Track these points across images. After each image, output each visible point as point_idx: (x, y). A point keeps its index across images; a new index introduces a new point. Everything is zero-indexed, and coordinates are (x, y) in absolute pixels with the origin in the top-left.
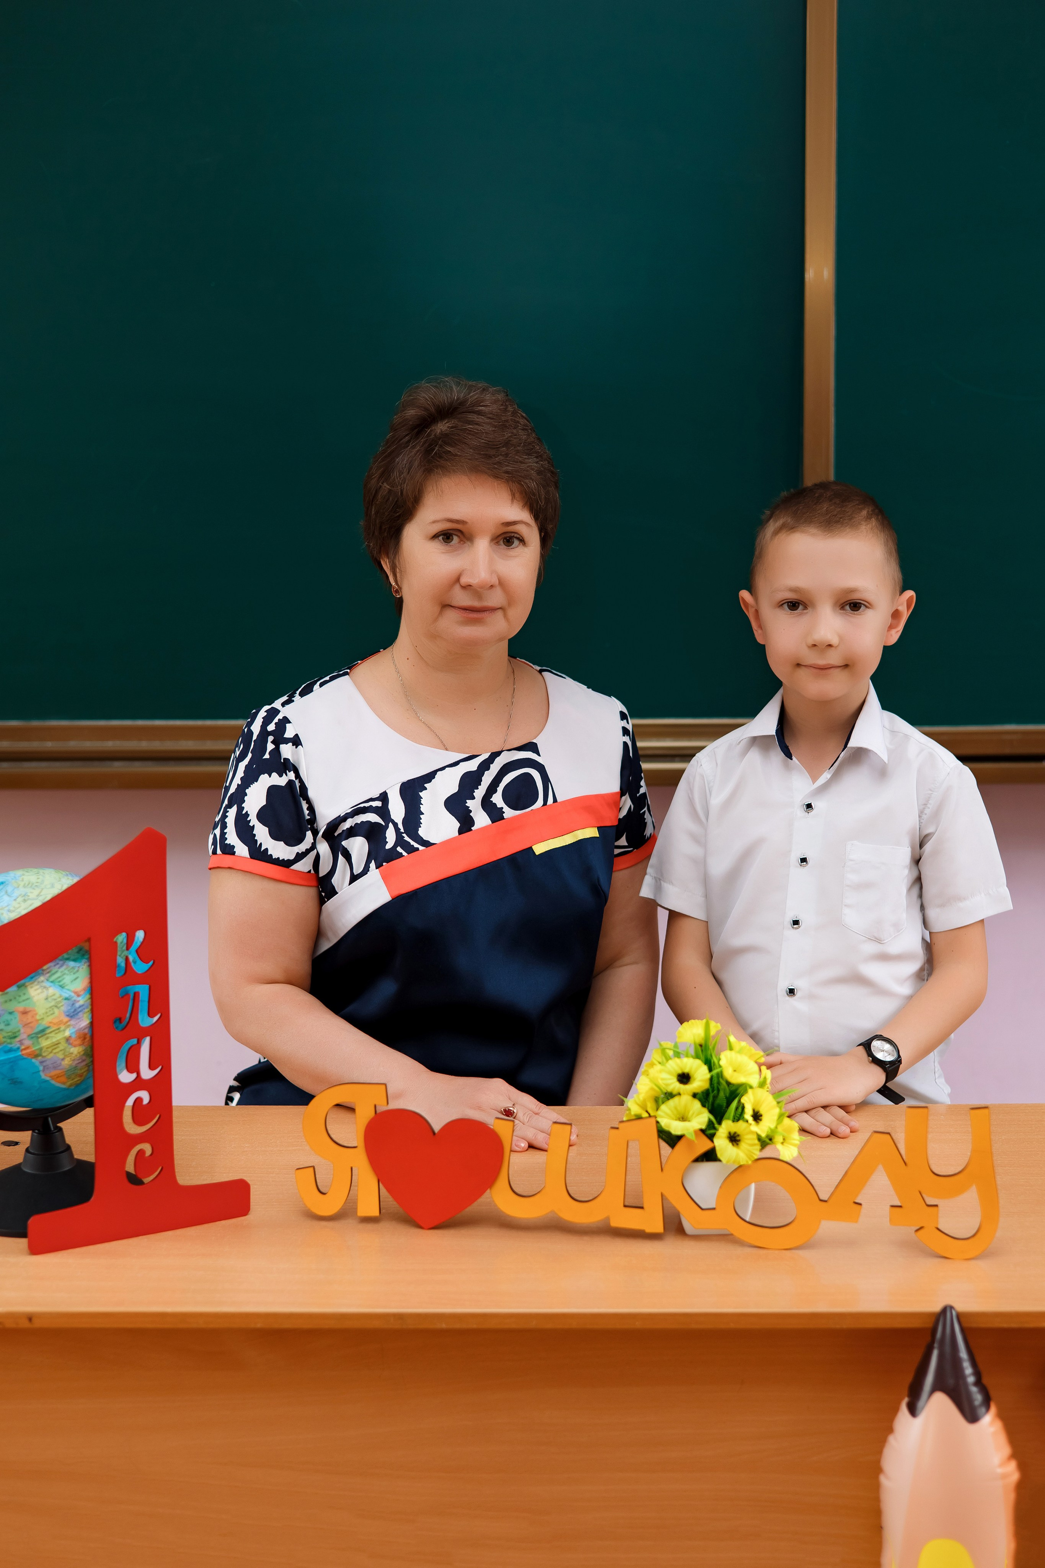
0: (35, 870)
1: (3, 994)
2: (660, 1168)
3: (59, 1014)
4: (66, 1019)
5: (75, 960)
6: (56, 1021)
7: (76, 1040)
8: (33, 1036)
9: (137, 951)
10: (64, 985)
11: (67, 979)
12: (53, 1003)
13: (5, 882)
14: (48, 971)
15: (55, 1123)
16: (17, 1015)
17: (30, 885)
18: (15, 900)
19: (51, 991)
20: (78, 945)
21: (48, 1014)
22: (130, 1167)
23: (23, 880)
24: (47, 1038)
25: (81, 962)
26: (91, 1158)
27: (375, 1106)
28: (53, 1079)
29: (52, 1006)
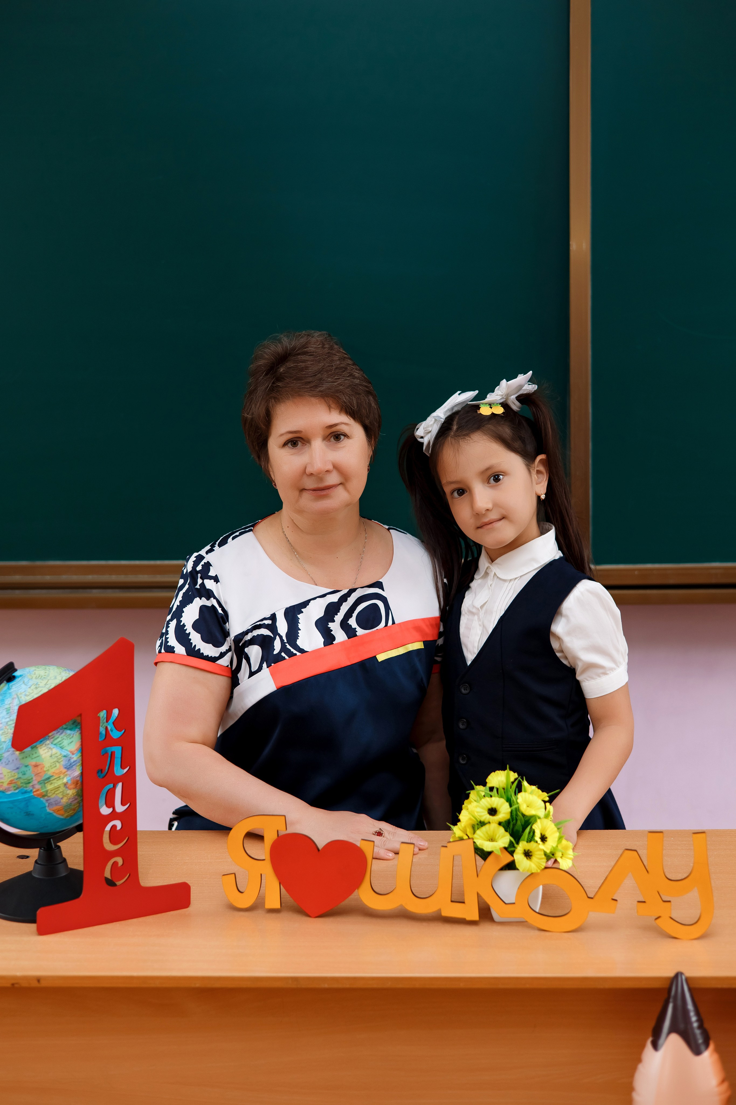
0: (44, 667)
1: (21, 753)
2: (476, 875)
3: (59, 767)
4: (65, 770)
5: (71, 729)
6: (57, 772)
7: (71, 785)
8: (41, 782)
9: (113, 723)
10: (63, 747)
11: (66, 742)
12: (55, 759)
13: (23, 675)
14: (52, 737)
15: (55, 843)
16: (30, 767)
17: (40, 677)
18: (30, 687)
19: (54, 751)
20: (73, 719)
21: (52, 767)
22: (107, 874)
23: (35, 674)
24: (51, 784)
25: (75, 731)
26: (81, 868)
27: (278, 831)
28: (55, 812)
29: (55, 761)
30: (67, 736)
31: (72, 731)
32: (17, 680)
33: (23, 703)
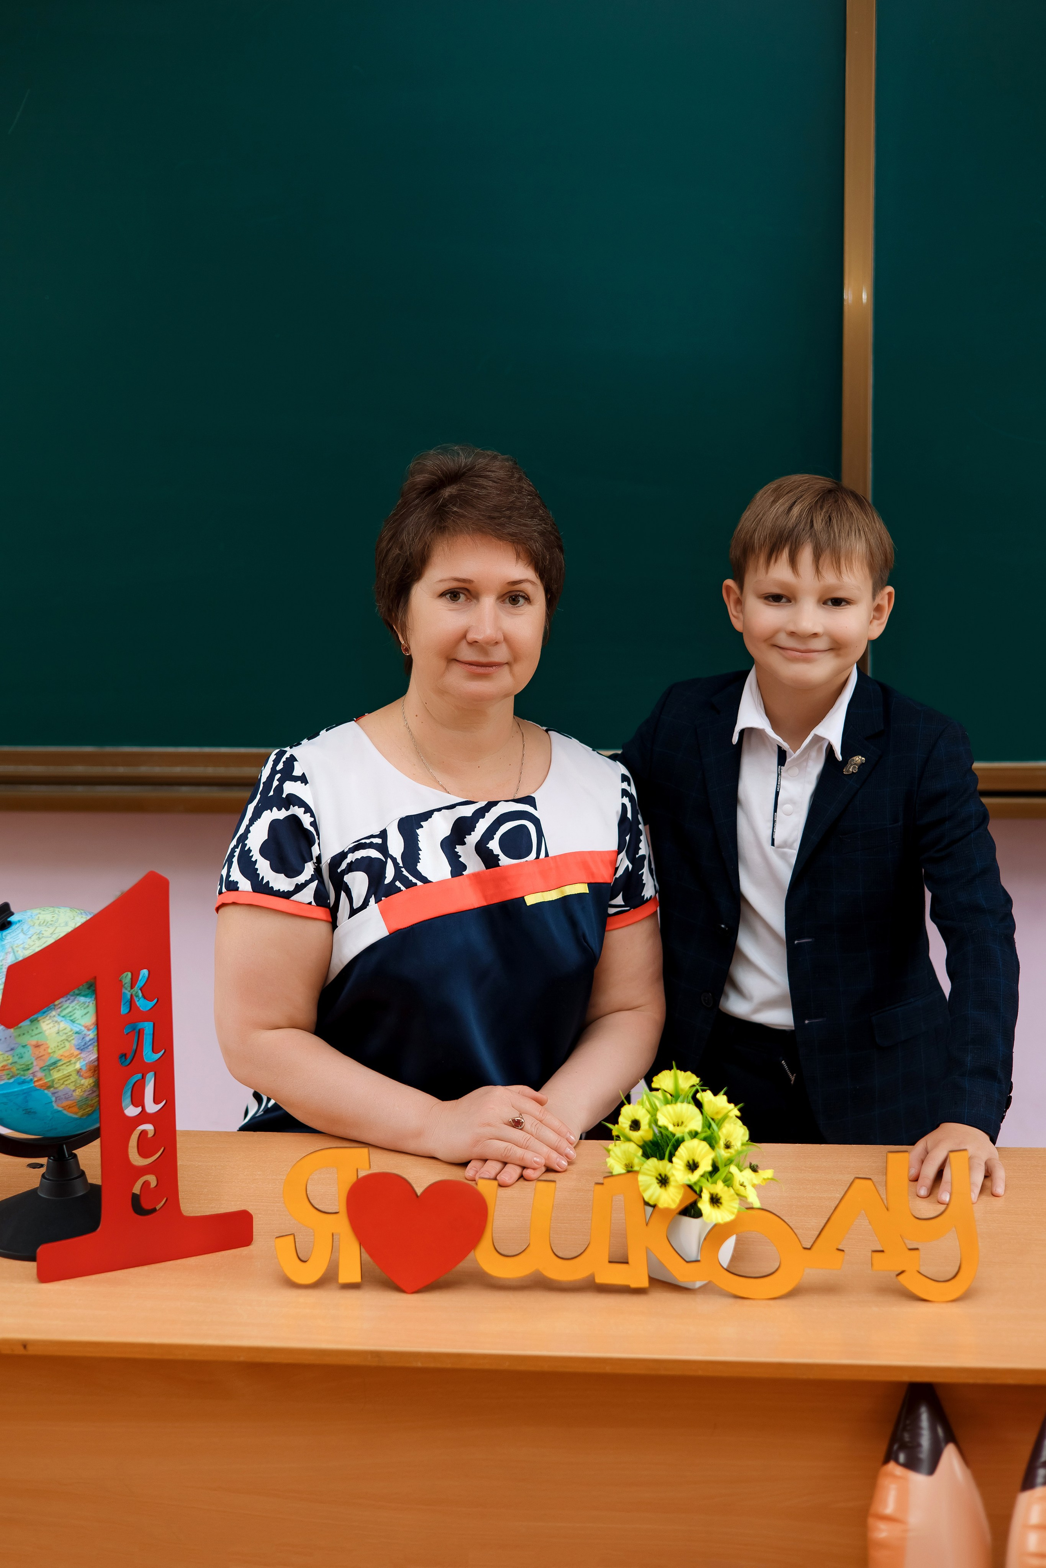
0: (52, 909)
1: (17, 1028)
3: (70, 1047)
4: (77, 1052)
5: (85, 996)
6: (66, 1055)
7: (87, 1072)
8: (45, 1068)
9: (141, 990)
10: (74, 1020)
11: (78, 1014)
12: (64, 1037)
13: (22, 921)
14: (59, 1006)
15: (70, 1151)
16: (30, 1048)
17: (45, 923)
18: (30, 938)
19: (63, 1025)
20: (85, 983)
21: (59, 1048)
23: (38, 919)
24: (59, 1070)
25: (91, 998)
26: (100, 1184)
28: (65, 1109)
29: (63, 1040)
30: (80, 1005)
31: (87, 999)
32: (13, 927)
33: (20, 959)
